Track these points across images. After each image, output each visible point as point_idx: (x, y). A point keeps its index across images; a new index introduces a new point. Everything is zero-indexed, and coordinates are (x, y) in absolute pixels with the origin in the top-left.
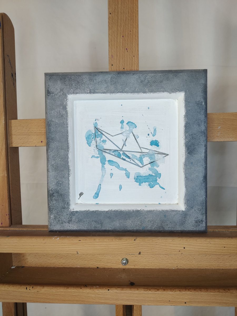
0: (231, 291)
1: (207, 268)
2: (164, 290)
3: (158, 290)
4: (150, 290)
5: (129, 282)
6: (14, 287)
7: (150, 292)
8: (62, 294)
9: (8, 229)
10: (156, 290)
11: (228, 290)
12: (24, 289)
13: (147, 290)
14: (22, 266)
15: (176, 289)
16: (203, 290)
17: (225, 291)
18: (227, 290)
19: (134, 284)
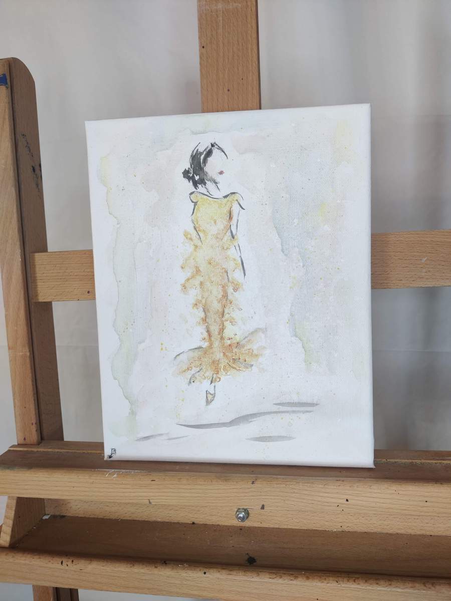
0: (438, 587)
1: (399, 532)
2: (308, 578)
3: (296, 577)
4: (281, 577)
5: (247, 557)
6: (42, 560)
7: (280, 581)
8: (124, 575)
9: (35, 450)
10: (292, 578)
11: (433, 584)
12: (58, 564)
13: (275, 576)
14: (62, 514)
15: (331, 578)
16: (382, 582)
17: (425, 586)
18: (430, 586)
19: (255, 562)
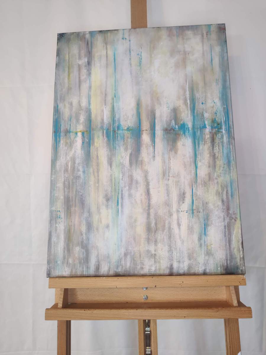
7: (163, 310)
8: (108, 313)
12: (83, 311)
14: (75, 303)
16: (195, 309)
